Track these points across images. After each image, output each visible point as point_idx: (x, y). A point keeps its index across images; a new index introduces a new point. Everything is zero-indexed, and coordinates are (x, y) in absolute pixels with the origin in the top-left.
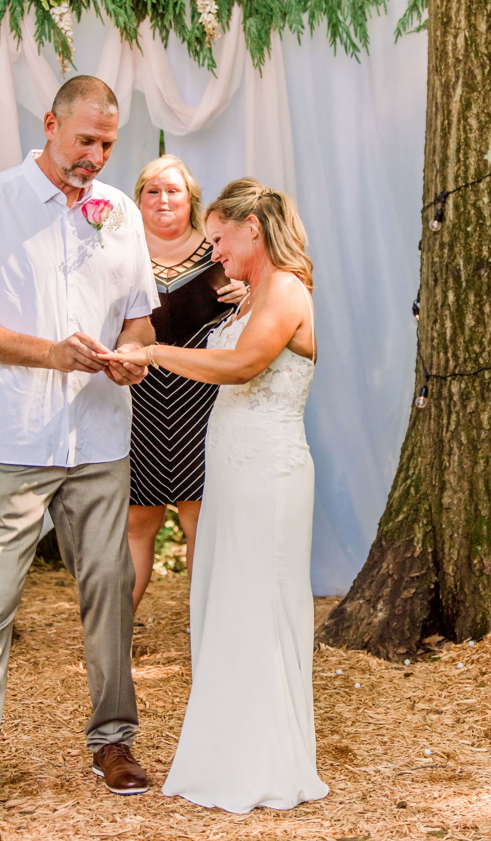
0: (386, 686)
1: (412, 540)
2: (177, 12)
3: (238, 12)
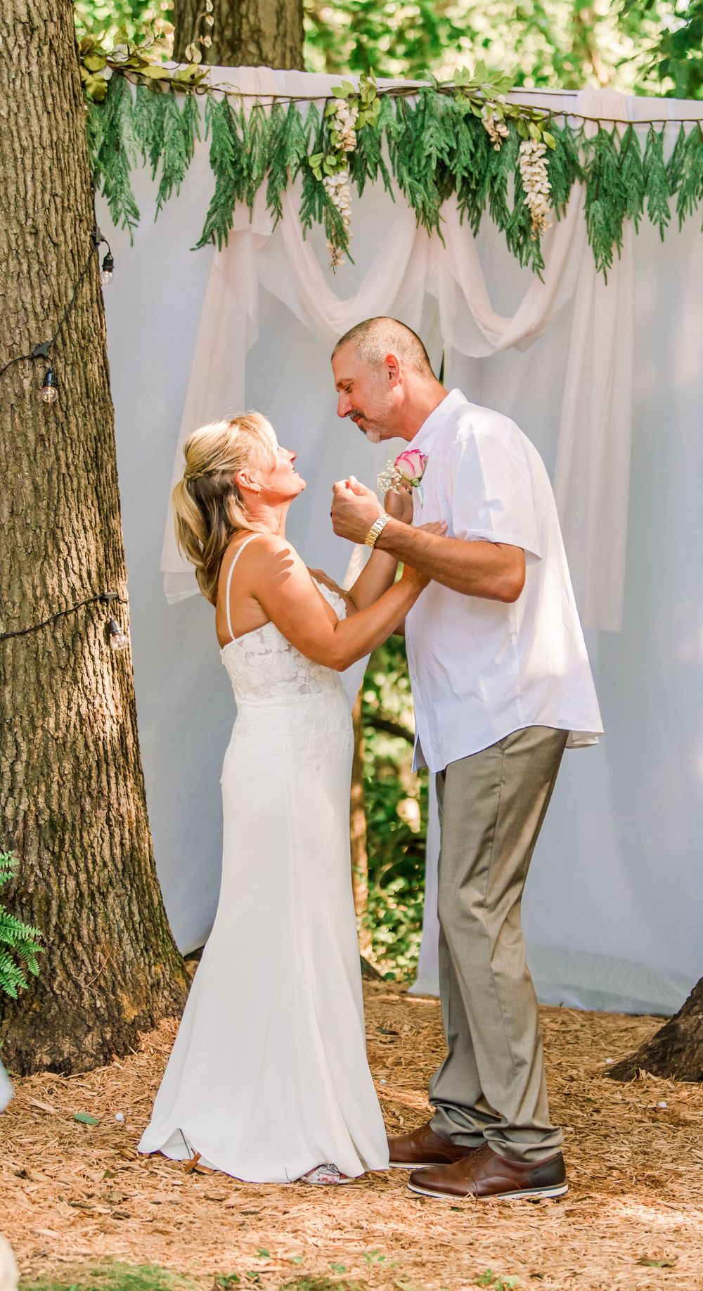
2: (496, 190)
3: (578, 191)
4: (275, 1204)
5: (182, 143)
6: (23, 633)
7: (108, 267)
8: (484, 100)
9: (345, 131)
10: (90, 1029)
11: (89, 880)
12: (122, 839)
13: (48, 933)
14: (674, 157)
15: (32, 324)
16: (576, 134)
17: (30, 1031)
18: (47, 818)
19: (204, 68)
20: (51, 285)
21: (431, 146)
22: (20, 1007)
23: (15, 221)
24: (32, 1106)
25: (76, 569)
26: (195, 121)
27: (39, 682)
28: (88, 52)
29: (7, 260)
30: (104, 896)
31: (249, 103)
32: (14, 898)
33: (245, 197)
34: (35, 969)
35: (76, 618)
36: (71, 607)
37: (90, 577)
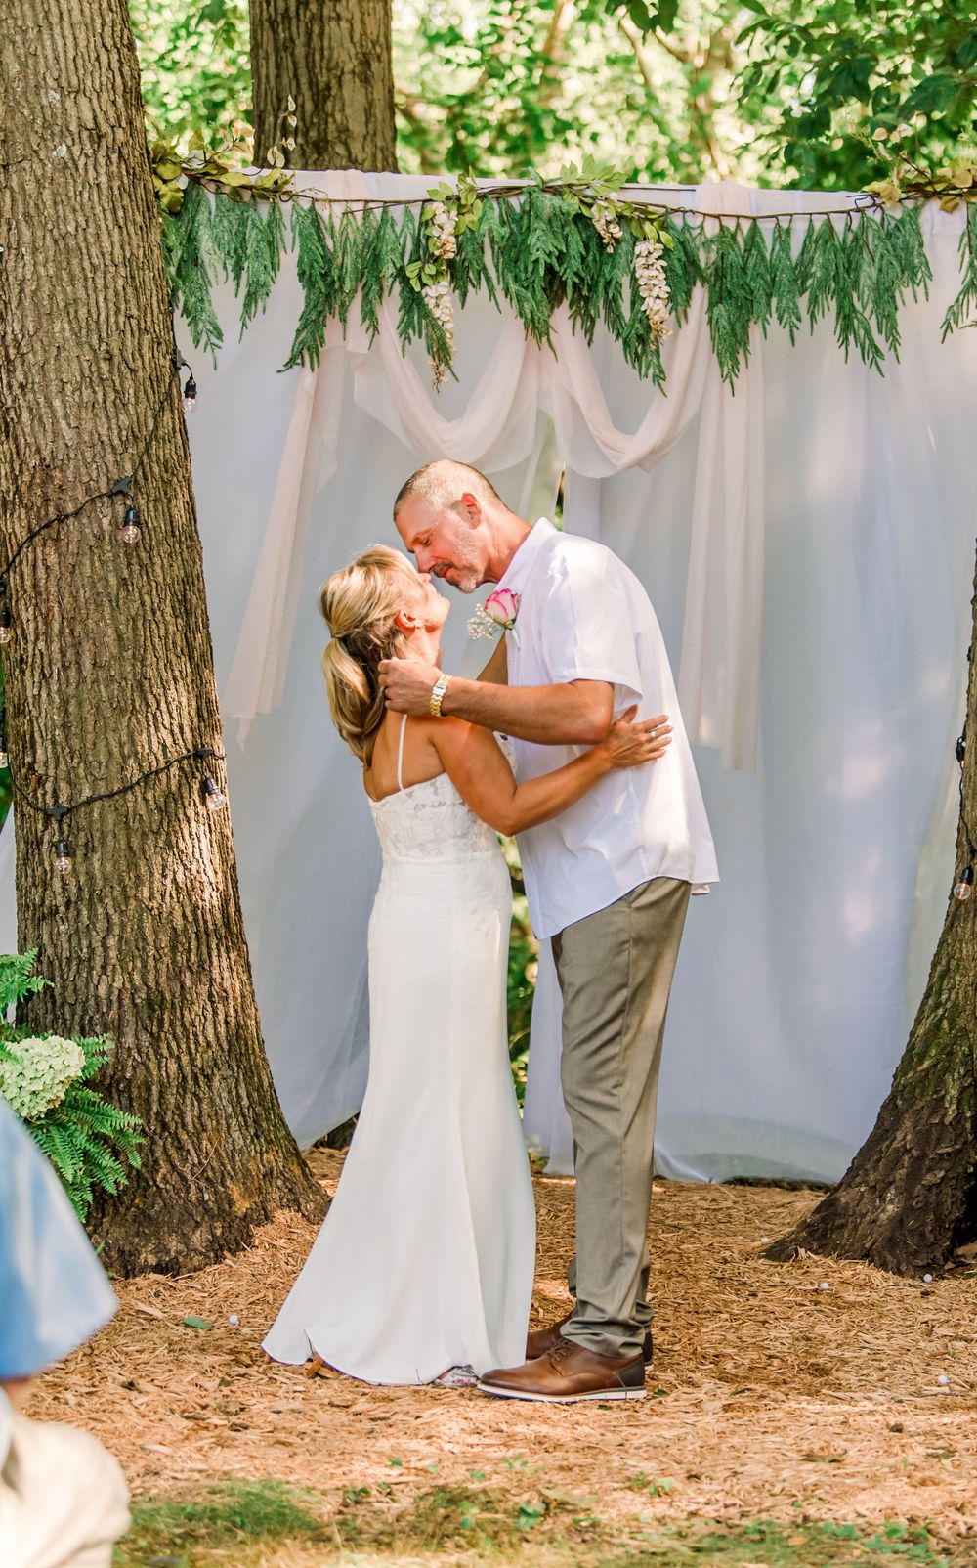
0: (893, 1306)
1: (943, 1096)
2: (610, 296)
3: (700, 294)
4: (406, 1408)
5: (267, 255)
6: (111, 796)
7: (190, 393)
8: (594, 198)
9: (443, 237)
10: (198, 1225)
11: (192, 1061)
12: (226, 1016)
13: (149, 1122)
14: (803, 254)
15: (110, 458)
16: (695, 232)
17: (133, 1229)
18: (143, 996)
19: (288, 173)
20: (129, 415)
21: (537, 250)
22: (121, 1203)
23: (87, 347)
24: (138, 1311)
25: (167, 723)
26: (280, 231)
27: (130, 848)
28: (161, 159)
29: (80, 389)
30: (209, 1079)
31: (338, 209)
32: (110, 1085)
33: (337, 312)
34: (136, 1162)
35: (168, 778)
36: (163, 765)
37: (182, 733)
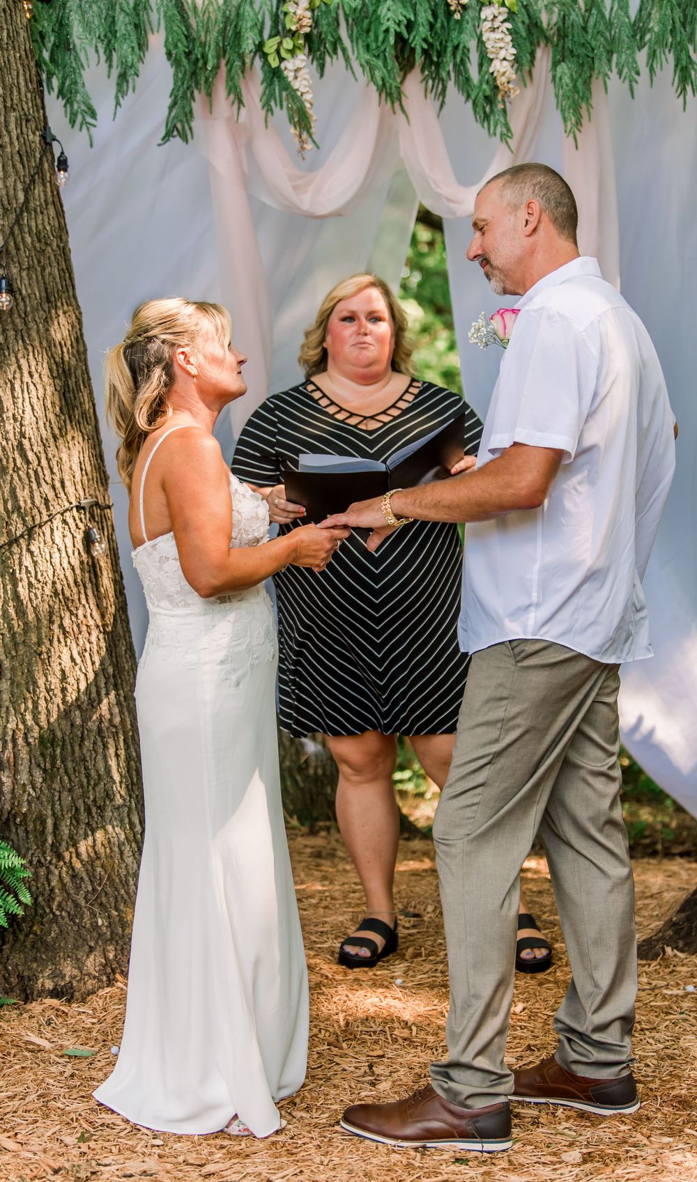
3: (543, 57)
5: (134, 37)
7: (62, 167)
9: (299, 12)
10: (91, 949)
11: (84, 796)
13: (44, 853)
14: (640, 10)
17: (33, 954)
18: (36, 735)
21: (388, 20)
22: (21, 931)
24: (27, 1040)
25: (48, 479)
26: (147, 14)
30: (101, 809)
32: (8, 819)
33: (203, 87)
34: (27, 898)
36: (45, 518)
37: (63, 486)
